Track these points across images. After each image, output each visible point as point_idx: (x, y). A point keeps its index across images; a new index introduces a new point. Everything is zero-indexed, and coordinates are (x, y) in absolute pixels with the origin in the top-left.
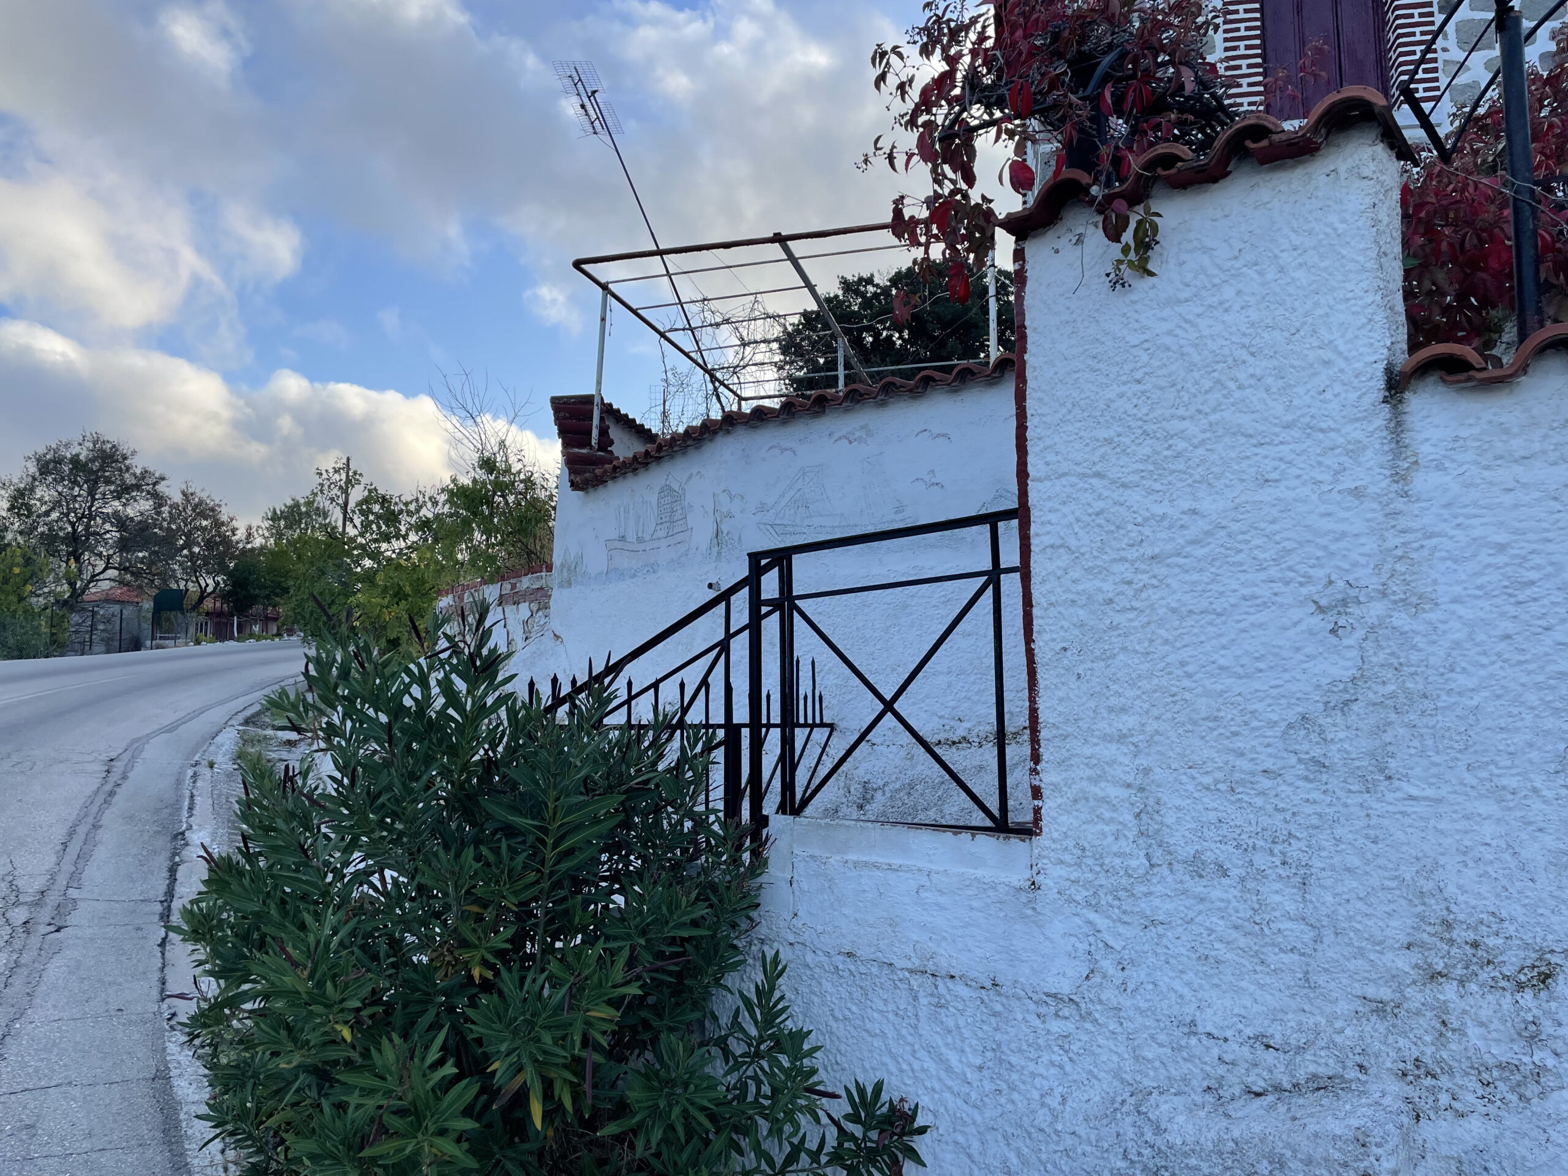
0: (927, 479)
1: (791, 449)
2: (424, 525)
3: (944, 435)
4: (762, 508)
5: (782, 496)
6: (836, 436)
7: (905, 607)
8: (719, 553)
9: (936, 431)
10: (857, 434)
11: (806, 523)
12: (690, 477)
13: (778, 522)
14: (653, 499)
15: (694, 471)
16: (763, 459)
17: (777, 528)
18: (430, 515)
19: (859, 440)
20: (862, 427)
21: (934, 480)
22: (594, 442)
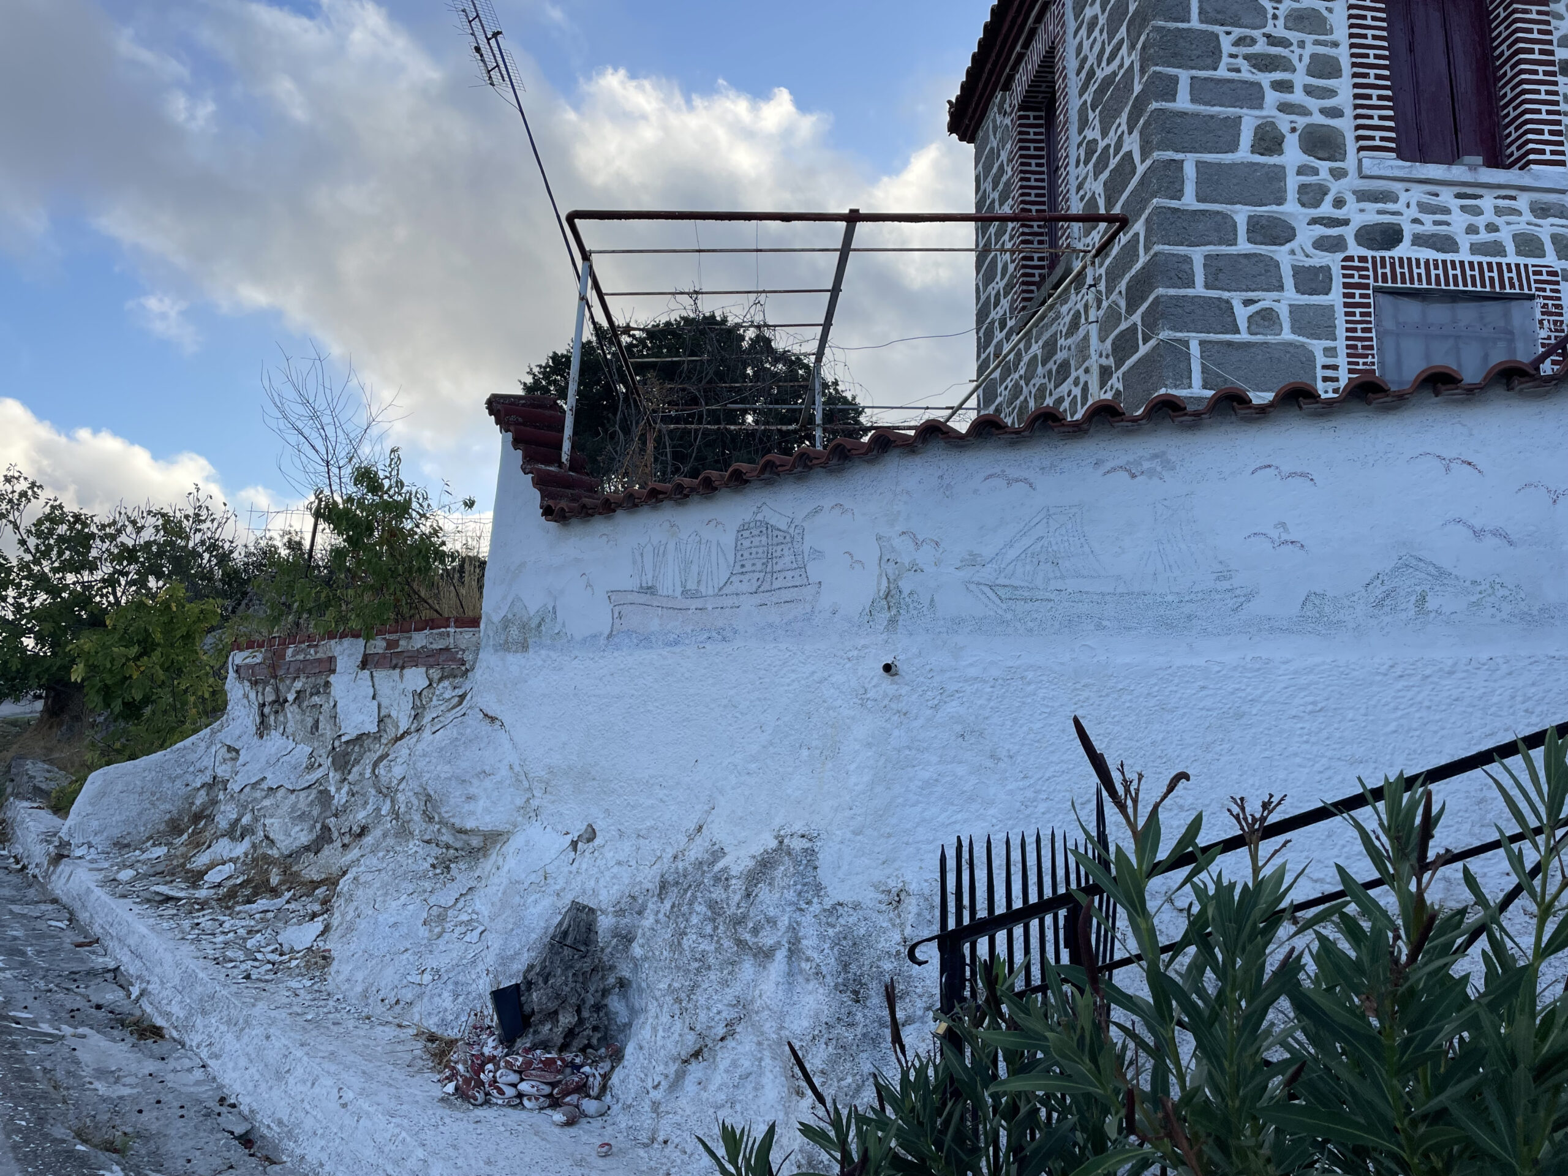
0: (1274, 533)
1: (1025, 480)
2: (129, 554)
3: (1302, 475)
4: (973, 561)
5: (1010, 545)
6: (1108, 466)
7: (1239, 716)
8: (893, 621)
9: (1286, 469)
10: (1146, 465)
11: (1054, 584)
12: (817, 511)
13: (1001, 581)
14: (728, 539)
15: (827, 502)
16: (975, 491)
17: (1001, 592)
18: (130, 543)
19: (1151, 473)
20: (1155, 456)
21: (1285, 537)
22: (565, 458)
